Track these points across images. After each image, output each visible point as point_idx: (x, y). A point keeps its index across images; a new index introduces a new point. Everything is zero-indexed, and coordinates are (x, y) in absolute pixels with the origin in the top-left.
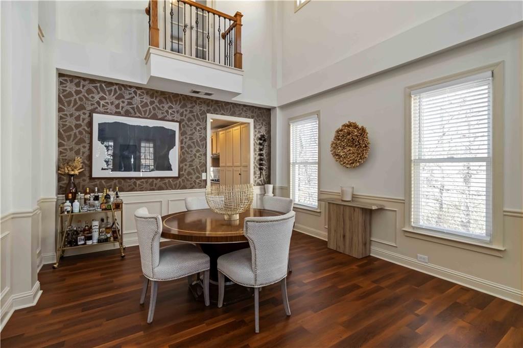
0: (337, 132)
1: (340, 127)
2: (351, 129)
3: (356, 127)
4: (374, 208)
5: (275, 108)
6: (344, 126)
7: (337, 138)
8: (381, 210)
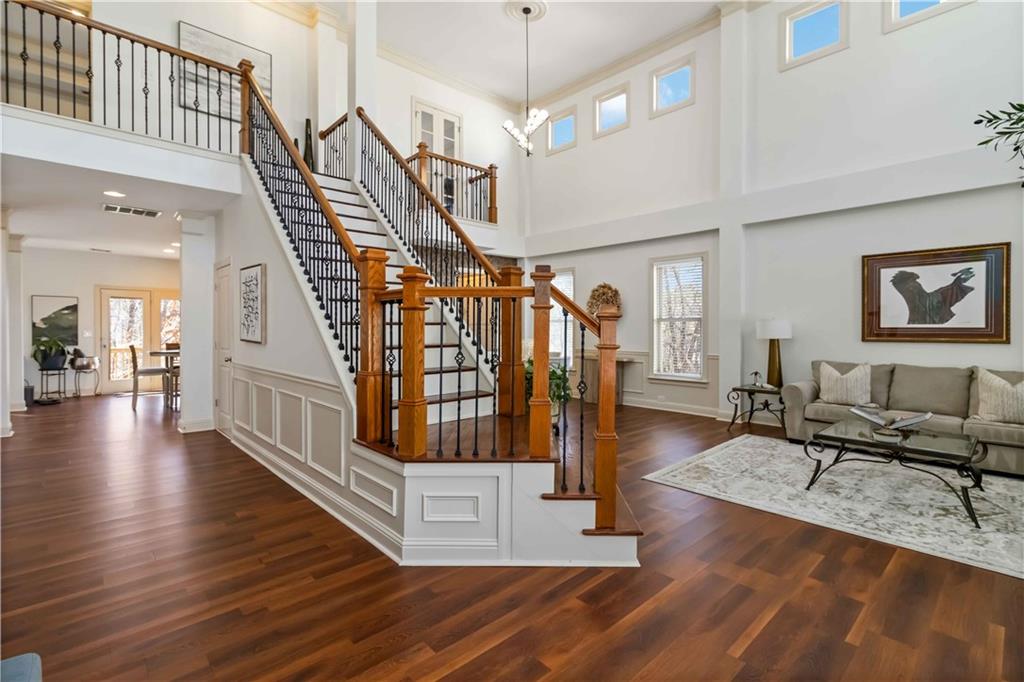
0: (593, 291)
1: (596, 287)
2: (606, 290)
3: (610, 288)
4: (625, 360)
5: (522, 258)
6: (601, 286)
7: (593, 297)
8: (630, 362)
